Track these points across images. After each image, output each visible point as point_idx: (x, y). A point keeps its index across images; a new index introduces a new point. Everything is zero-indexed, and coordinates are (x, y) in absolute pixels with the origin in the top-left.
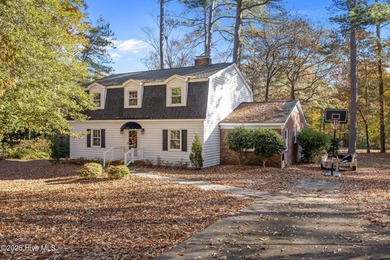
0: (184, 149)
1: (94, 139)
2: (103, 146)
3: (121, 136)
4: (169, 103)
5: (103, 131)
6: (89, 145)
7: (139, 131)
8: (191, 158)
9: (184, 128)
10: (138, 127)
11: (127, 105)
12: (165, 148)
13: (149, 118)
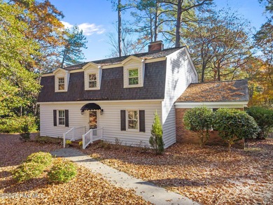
0: (142, 129)
1: (60, 119)
2: (67, 125)
3: (82, 116)
4: (126, 85)
5: (67, 112)
6: (55, 125)
7: (98, 112)
8: (151, 142)
9: (142, 109)
10: (98, 107)
11: (87, 88)
12: (123, 128)
13: (107, 99)
